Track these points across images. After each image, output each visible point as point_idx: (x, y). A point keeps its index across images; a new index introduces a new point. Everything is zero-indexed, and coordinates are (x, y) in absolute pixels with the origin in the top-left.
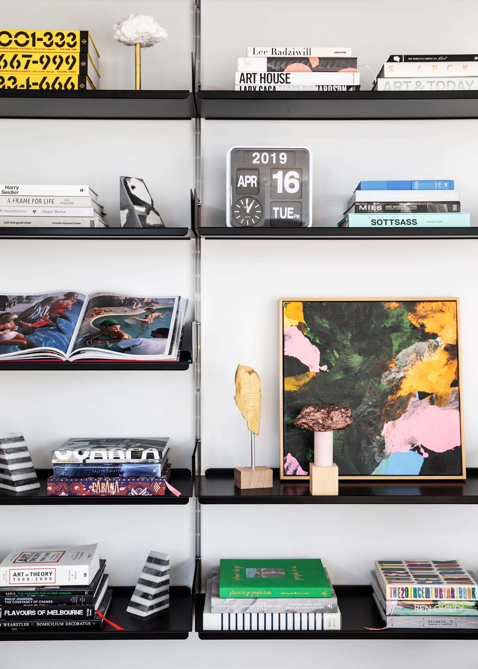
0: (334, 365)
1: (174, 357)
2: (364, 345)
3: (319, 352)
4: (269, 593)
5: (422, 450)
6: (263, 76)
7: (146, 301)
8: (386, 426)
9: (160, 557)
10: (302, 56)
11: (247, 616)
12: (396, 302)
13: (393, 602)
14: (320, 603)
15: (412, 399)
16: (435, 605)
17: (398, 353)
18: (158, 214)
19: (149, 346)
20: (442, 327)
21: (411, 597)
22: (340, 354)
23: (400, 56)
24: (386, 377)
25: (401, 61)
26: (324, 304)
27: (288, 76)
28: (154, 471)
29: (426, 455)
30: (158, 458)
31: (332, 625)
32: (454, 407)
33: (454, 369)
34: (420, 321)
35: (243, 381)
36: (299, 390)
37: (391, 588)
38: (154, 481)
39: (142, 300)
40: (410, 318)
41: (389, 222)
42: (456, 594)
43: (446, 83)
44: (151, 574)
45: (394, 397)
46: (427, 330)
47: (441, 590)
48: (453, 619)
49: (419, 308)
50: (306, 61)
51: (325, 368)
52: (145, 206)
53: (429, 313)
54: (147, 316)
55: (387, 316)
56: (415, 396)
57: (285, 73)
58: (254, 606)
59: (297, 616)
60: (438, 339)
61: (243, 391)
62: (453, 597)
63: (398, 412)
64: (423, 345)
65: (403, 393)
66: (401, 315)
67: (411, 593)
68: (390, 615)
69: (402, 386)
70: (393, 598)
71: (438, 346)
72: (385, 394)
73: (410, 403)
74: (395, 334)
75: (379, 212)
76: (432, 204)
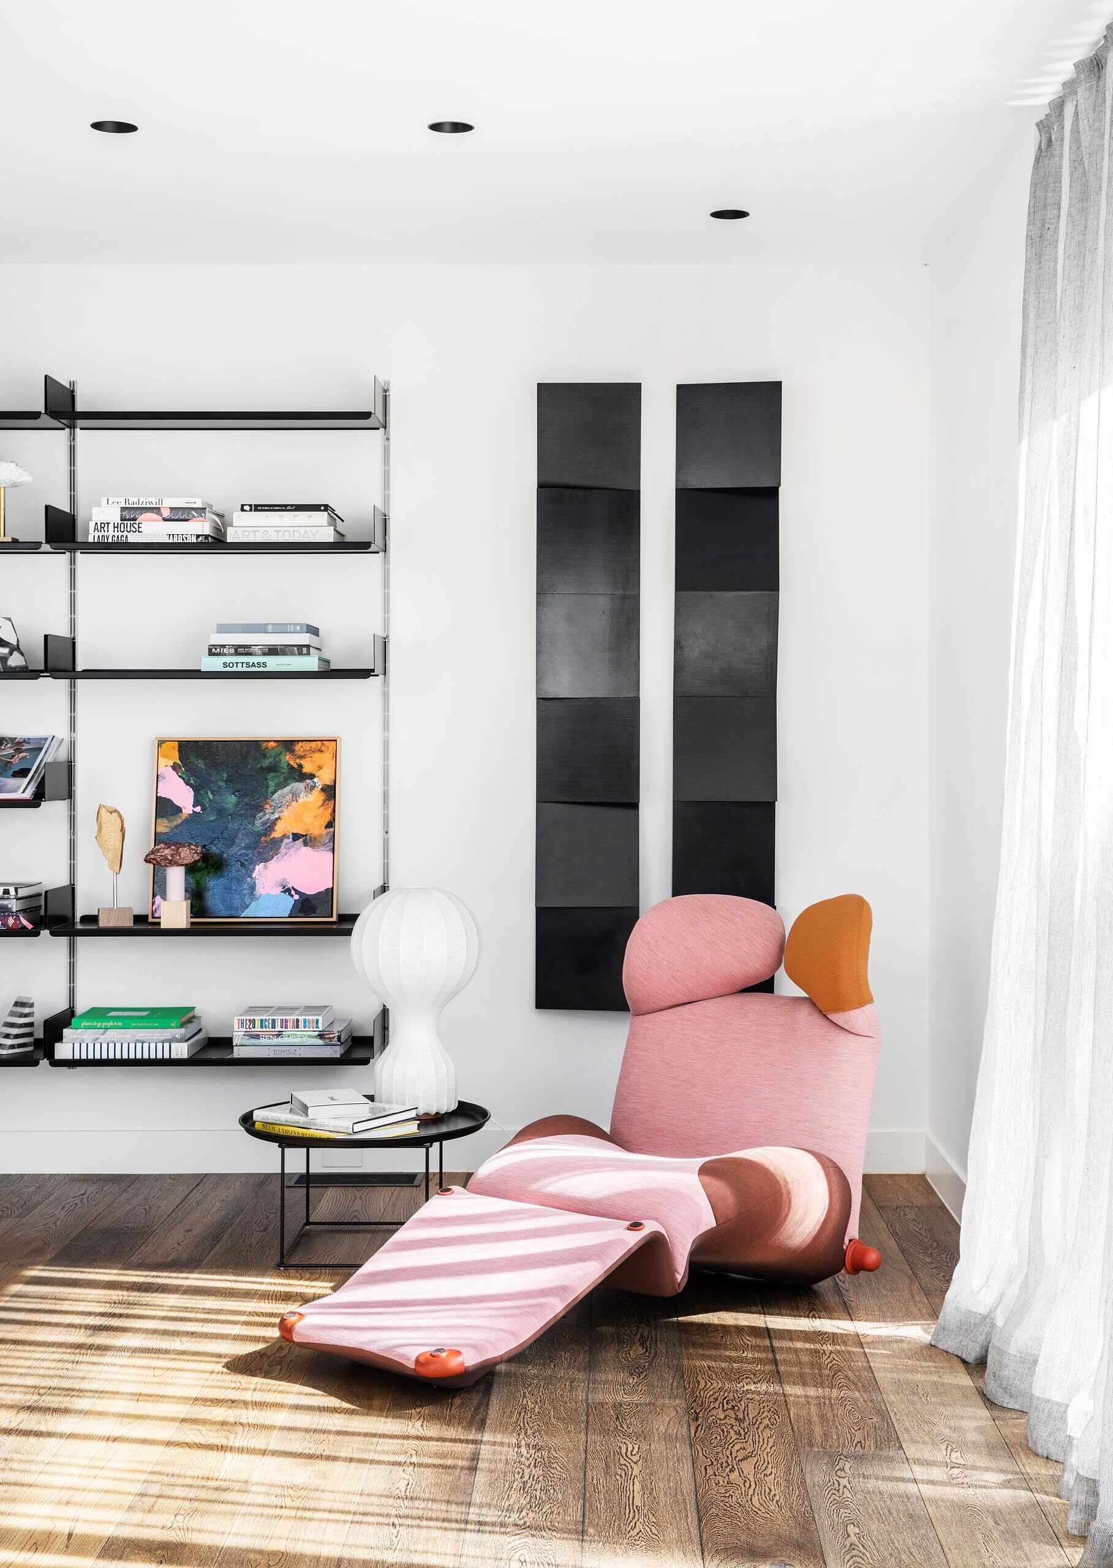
0: (207, 806)
1: (28, 795)
2: (239, 786)
3: (193, 793)
4: (120, 1024)
5: (293, 892)
6: (116, 525)
7: (17, 740)
8: (257, 868)
9: (25, 1001)
10: (154, 506)
11: (98, 1046)
12: (275, 741)
13: (240, 1033)
14: (168, 1033)
15: (286, 841)
16: (280, 1035)
17: (273, 793)
18: (22, 654)
19: (5, 786)
20: (320, 768)
21: (258, 1028)
22: (214, 795)
23: (250, 506)
24: (261, 819)
25: (251, 510)
26: (200, 744)
27: (140, 525)
28: (10, 906)
29: (297, 897)
30: (14, 893)
31: (180, 1054)
32: (327, 849)
33: (330, 810)
34: (298, 761)
35: (104, 821)
36: (171, 831)
37: (239, 1020)
38: (9, 916)
39: (13, 740)
40: (288, 758)
41: (240, 665)
42: (301, 1024)
43: (292, 532)
44: (15, 1016)
45: (268, 839)
46: (304, 770)
47: (286, 1021)
48: (298, 1048)
49: (298, 747)
50: (156, 510)
51: (198, 809)
52: (9, 647)
53: (307, 753)
54: (13, 756)
55: (264, 756)
56: (289, 838)
57: (137, 522)
58: (104, 1036)
59: (146, 1045)
60: (316, 780)
61: (104, 831)
62: (298, 1027)
63: (271, 853)
64: (300, 786)
65: (276, 834)
66: (280, 754)
67: (258, 1024)
68: (236, 1045)
69: (276, 828)
70: (241, 1029)
71: (315, 786)
72: (259, 835)
73: (283, 845)
74: (272, 774)
75: (232, 655)
76: (282, 647)
